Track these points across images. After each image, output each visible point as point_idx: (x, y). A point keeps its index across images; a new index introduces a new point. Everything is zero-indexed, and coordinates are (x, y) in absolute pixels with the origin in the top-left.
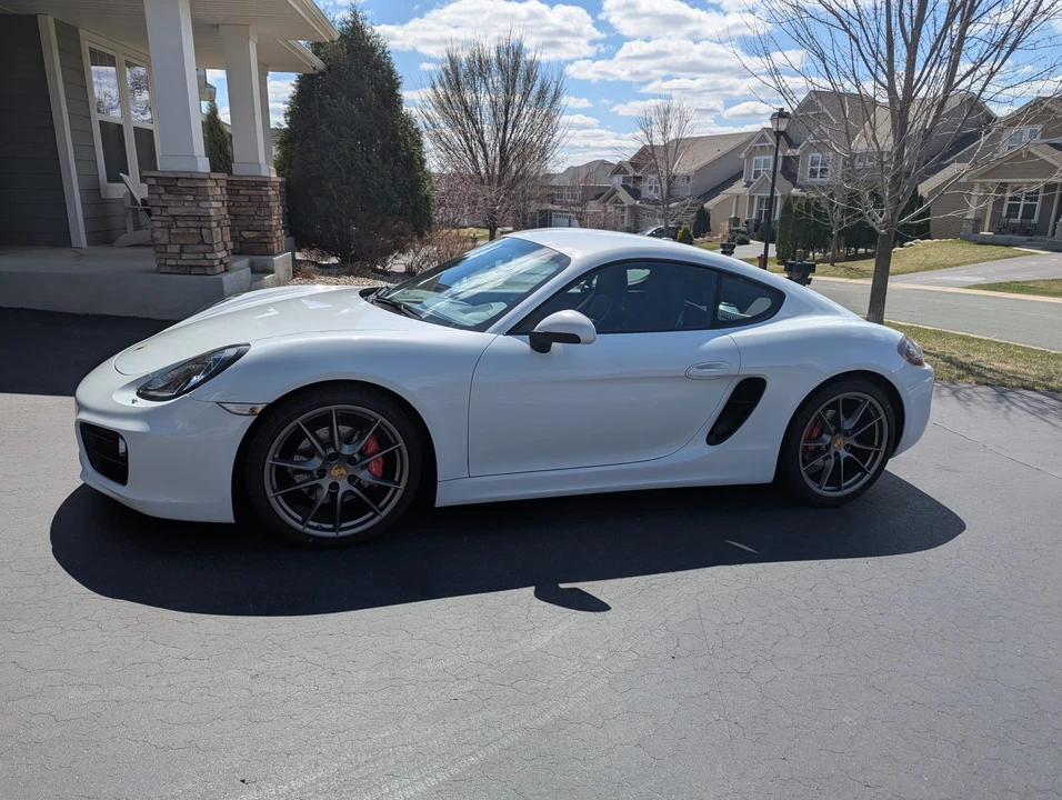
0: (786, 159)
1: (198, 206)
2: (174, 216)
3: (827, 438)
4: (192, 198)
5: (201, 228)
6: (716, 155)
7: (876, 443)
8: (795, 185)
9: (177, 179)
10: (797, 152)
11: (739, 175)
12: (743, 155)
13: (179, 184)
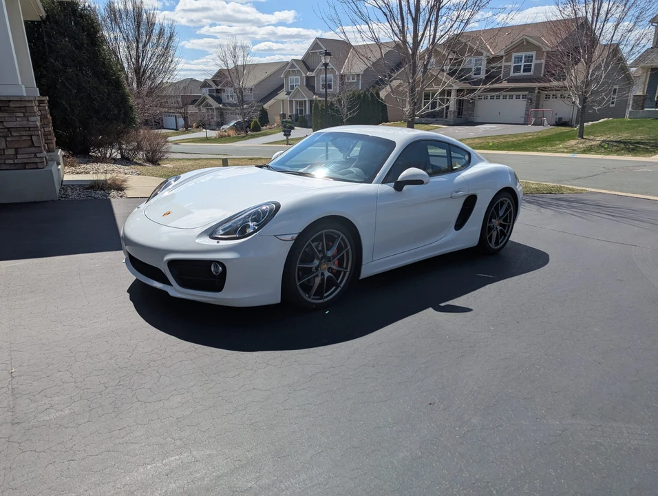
0: (308, 78)
1: (28, 120)
2: (8, 128)
4: (22, 115)
5: (31, 136)
6: (266, 75)
8: (315, 94)
9: (9, 101)
10: (313, 74)
11: (282, 87)
12: (282, 76)
13: (11, 105)
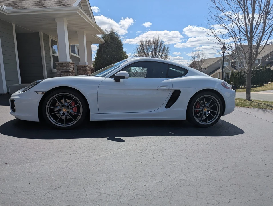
0: (232, 62)
1: (67, 69)
2: (62, 72)
3: (202, 108)
4: (65, 67)
6: (213, 62)
7: (217, 110)
8: (235, 69)
10: (235, 60)
11: (219, 68)
12: (220, 62)
13: (63, 64)
